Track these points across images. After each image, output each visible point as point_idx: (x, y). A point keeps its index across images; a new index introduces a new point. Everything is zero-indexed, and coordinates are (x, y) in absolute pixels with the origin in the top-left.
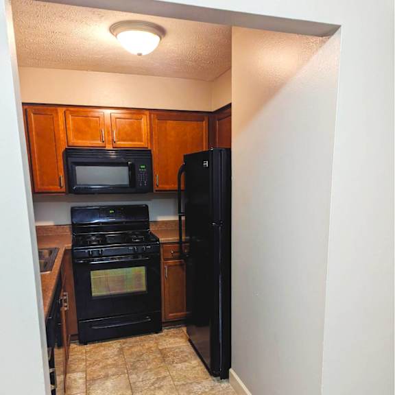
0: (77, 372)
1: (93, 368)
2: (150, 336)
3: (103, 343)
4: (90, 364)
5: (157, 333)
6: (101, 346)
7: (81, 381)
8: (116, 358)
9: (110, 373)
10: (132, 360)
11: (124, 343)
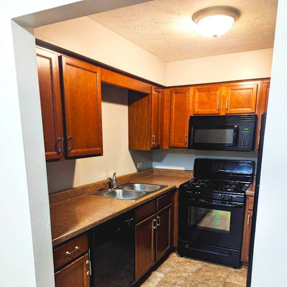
0: (162, 273)
1: (172, 275)
2: (228, 268)
3: (193, 261)
4: (173, 271)
5: (235, 268)
6: (190, 262)
7: (159, 280)
8: (191, 274)
9: (179, 283)
10: (200, 280)
11: (206, 266)
